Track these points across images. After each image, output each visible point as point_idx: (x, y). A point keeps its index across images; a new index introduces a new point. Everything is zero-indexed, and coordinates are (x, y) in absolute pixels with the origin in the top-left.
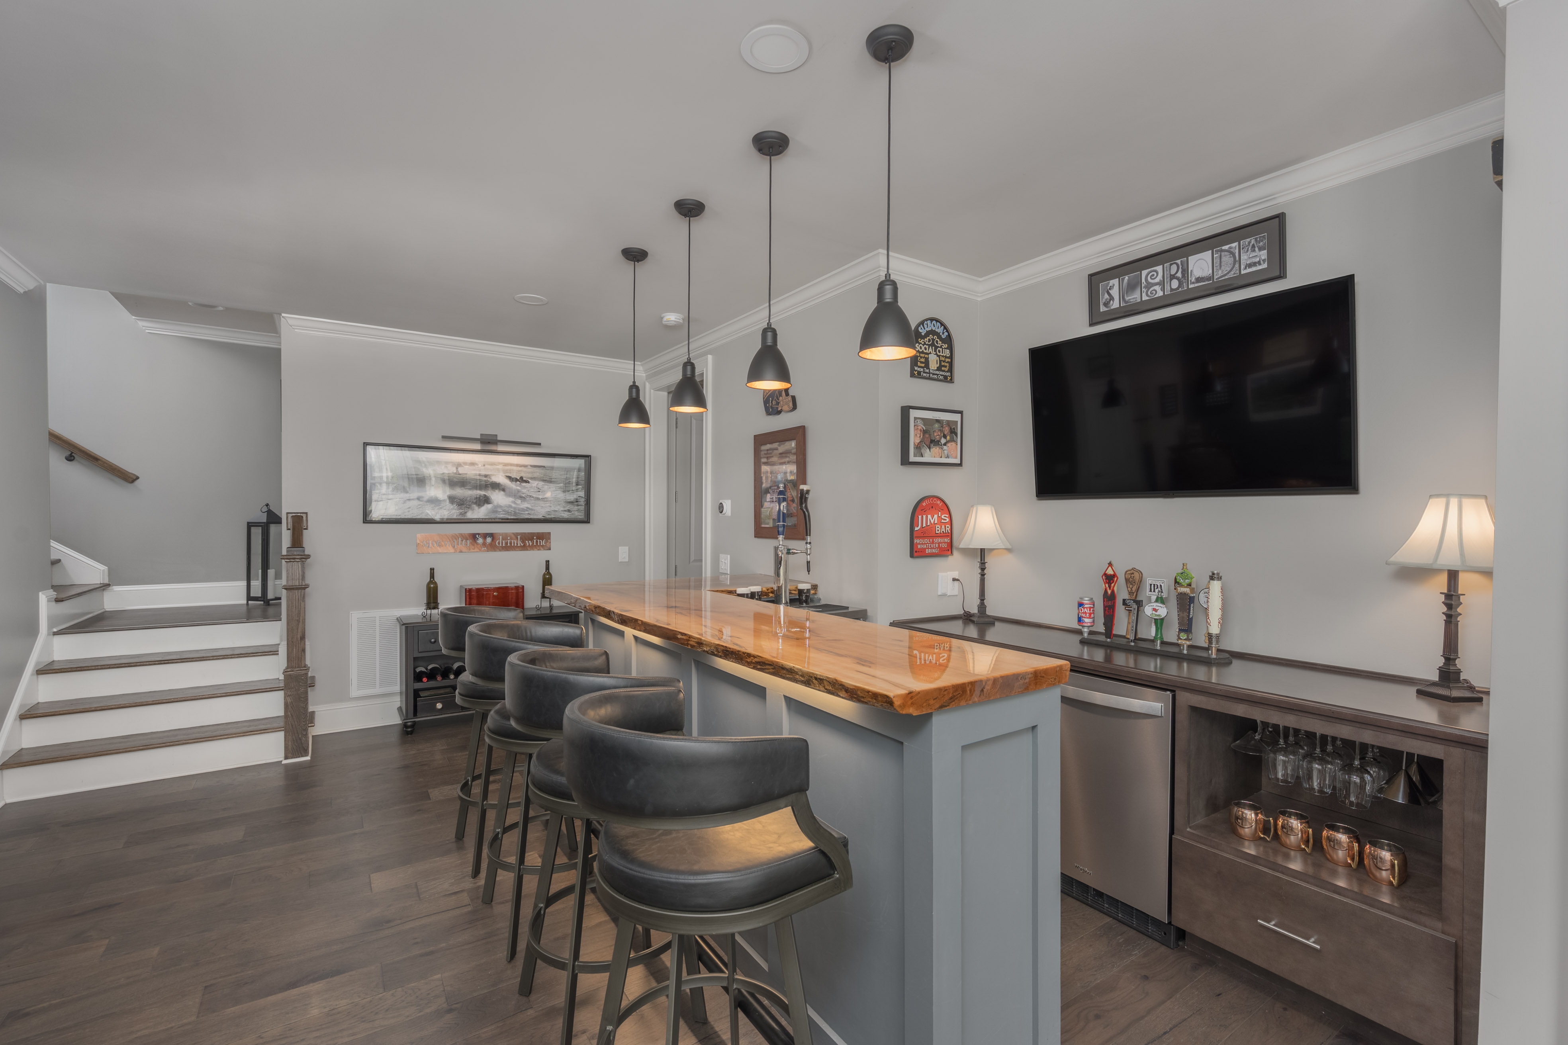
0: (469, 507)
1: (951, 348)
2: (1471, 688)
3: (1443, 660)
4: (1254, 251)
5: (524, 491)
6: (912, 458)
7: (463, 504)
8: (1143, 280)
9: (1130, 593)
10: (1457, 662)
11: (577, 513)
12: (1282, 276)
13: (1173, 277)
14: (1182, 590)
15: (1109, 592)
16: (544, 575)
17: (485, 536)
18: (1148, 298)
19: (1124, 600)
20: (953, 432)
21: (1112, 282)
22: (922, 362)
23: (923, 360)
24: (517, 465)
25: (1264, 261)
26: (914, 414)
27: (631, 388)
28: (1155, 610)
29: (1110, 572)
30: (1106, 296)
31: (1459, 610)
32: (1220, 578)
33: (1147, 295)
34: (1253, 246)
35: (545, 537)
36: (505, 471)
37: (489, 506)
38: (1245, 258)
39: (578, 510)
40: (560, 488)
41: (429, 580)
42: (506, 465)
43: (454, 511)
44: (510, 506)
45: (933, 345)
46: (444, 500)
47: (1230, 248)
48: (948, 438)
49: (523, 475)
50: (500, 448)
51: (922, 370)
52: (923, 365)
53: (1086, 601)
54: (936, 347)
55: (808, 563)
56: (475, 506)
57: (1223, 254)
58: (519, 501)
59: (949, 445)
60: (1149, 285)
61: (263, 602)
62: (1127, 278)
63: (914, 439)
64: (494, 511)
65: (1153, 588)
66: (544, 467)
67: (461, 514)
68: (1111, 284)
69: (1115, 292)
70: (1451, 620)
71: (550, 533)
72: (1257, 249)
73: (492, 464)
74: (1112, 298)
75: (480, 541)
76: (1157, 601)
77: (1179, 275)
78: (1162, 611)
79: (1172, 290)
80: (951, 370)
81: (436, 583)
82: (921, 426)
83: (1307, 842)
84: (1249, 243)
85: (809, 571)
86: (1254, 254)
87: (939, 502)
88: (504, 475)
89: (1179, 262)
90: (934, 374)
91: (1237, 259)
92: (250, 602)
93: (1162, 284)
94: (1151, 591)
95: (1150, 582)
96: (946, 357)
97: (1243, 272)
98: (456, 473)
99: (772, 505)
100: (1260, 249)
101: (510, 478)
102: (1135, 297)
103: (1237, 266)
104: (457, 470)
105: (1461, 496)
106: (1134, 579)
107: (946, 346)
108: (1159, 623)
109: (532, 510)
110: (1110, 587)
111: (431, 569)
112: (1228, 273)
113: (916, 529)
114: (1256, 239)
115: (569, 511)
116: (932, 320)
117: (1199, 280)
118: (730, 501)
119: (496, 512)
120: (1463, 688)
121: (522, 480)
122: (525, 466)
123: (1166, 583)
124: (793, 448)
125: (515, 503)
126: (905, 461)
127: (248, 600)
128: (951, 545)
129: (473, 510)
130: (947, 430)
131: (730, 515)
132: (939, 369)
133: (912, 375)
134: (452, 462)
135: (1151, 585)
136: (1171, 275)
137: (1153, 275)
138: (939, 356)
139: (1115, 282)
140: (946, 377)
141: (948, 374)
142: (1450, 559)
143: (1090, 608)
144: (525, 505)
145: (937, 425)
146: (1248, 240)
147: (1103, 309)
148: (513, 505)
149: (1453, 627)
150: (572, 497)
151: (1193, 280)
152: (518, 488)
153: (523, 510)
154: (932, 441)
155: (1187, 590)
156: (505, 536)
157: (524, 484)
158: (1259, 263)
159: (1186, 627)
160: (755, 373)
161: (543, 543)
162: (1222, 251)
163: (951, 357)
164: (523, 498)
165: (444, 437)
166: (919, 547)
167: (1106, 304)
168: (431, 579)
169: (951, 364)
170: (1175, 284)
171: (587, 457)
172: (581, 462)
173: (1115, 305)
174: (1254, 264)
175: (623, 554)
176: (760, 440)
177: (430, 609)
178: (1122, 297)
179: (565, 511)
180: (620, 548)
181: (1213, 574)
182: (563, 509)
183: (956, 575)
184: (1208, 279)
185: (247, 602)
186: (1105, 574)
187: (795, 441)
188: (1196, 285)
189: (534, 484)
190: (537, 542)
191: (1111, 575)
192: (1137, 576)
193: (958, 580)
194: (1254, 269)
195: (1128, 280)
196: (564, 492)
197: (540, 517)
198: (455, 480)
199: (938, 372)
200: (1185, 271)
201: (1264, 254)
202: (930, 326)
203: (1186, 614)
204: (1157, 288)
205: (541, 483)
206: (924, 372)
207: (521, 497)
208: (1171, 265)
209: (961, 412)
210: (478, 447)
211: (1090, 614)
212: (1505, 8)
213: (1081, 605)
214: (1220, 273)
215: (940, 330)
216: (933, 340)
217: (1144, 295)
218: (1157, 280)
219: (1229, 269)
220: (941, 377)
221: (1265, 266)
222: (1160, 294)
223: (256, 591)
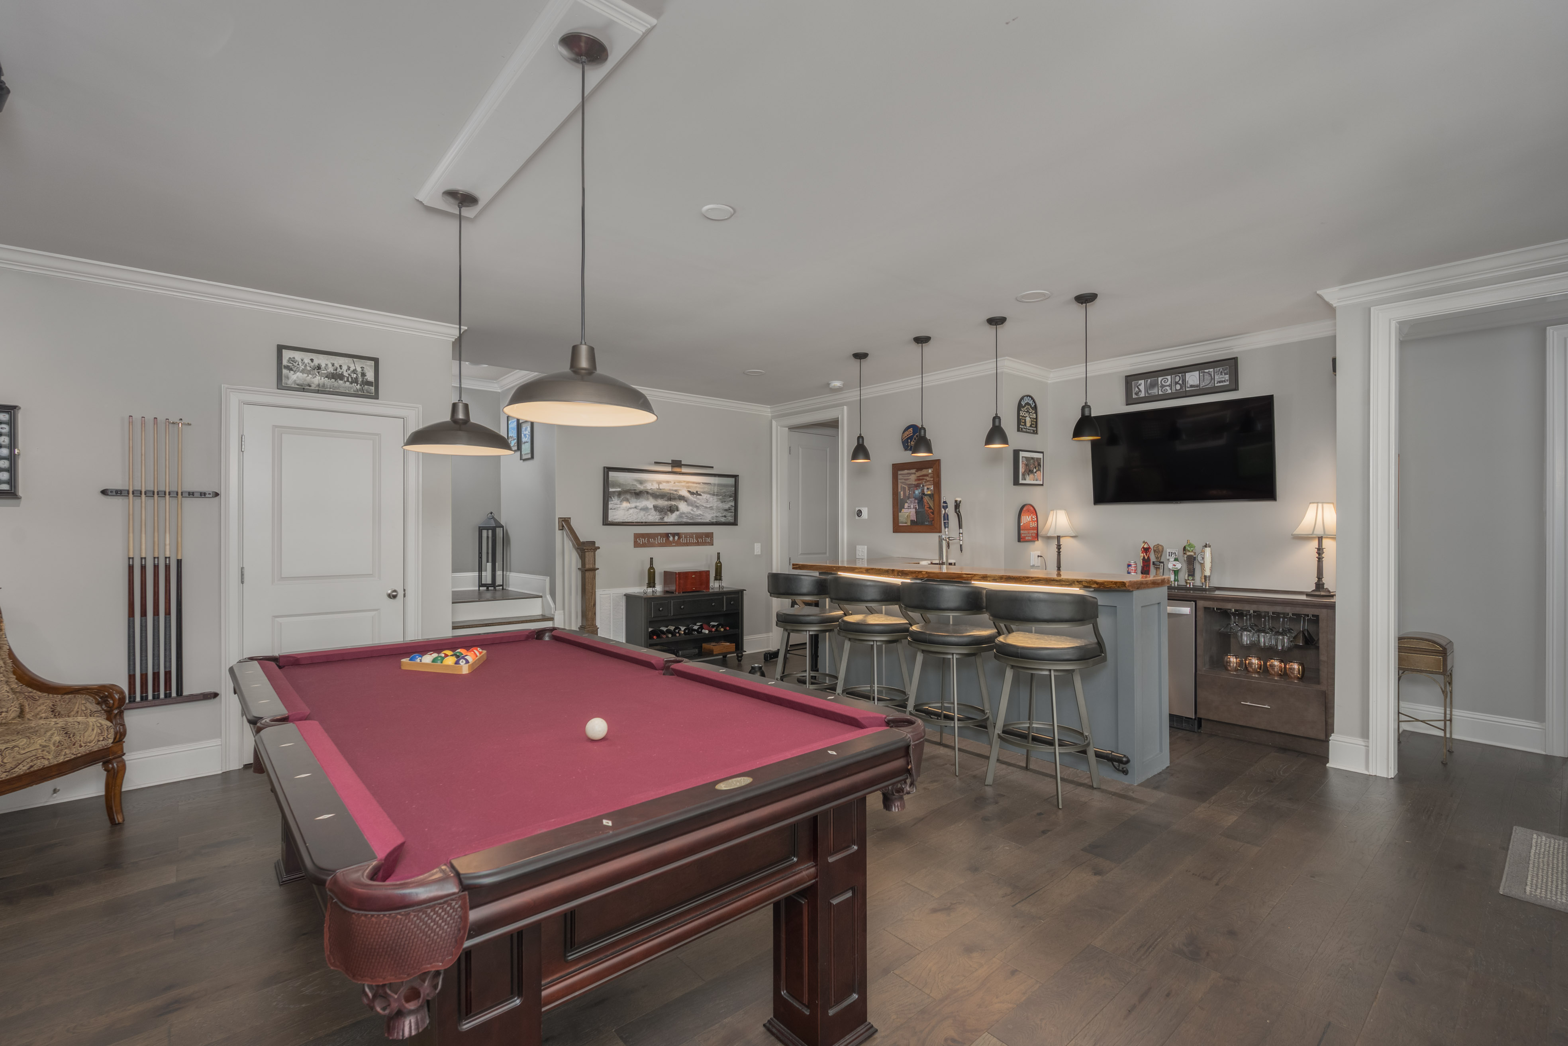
0: (666, 514)
1: (1036, 413)
2: (1329, 591)
3: (1317, 579)
4: (1222, 374)
5: (698, 501)
6: (1021, 481)
7: (662, 512)
8: (1159, 383)
9: (1157, 558)
10: (1323, 579)
11: (730, 518)
12: (1236, 389)
13: (1177, 383)
14: (1188, 554)
15: (1146, 558)
16: (717, 563)
17: (674, 535)
18: (1162, 393)
19: (1153, 562)
20: (1039, 465)
21: (1140, 382)
22: (1023, 422)
23: (1023, 421)
24: (694, 483)
25: (1227, 380)
26: (1022, 454)
27: (859, 438)
28: (1175, 565)
29: (1145, 546)
30: (1137, 389)
31: (1323, 555)
32: (1210, 546)
33: (1162, 391)
34: (1221, 372)
35: (710, 535)
36: (688, 487)
37: (677, 513)
38: (1217, 378)
39: (731, 516)
40: (720, 499)
41: (649, 566)
42: (688, 482)
43: (657, 517)
44: (690, 513)
45: (1028, 411)
46: (651, 509)
47: (1209, 371)
48: (1037, 468)
49: (698, 489)
50: (684, 470)
51: (1023, 427)
52: (1023, 424)
53: (1132, 563)
54: (1030, 413)
55: (961, 546)
56: (669, 513)
57: (1205, 374)
58: (695, 509)
59: (1037, 473)
60: (1163, 386)
61: (493, 588)
62: (1149, 380)
63: (1021, 470)
64: (680, 516)
65: (1171, 554)
66: (710, 484)
67: (661, 519)
68: (1139, 383)
69: (1142, 388)
70: (1320, 560)
71: (713, 533)
72: (1223, 374)
73: (680, 482)
74: (1140, 391)
75: (671, 539)
76: (1175, 560)
77: (1180, 382)
78: (1179, 566)
79: (1176, 390)
80: (1036, 427)
81: (654, 569)
82: (1025, 462)
83: (1260, 668)
84: (1219, 370)
85: (961, 551)
86: (1222, 376)
87: (1031, 508)
88: (686, 490)
89: (1180, 375)
90: (1028, 429)
91: (1213, 377)
92: (481, 588)
93: (1170, 386)
94: (1169, 556)
95: (1169, 551)
96: (1034, 419)
97: (1216, 385)
98: (658, 489)
99: (910, 510)
100: (1225, 374)
101: (689, 492)
102: (1154, 391)
103: (1213, 381)
104: (659, 487)
105: (1323, 503)
106: (1159, 550)
107: (1034, 412)
108: (1176, 572)
109: (703, 515)
110: (1146, 555)
111: (651, 558)
112: (1208, 384)
113: (1021, 524)
114: (1223, 369)
115: (725, 516)
116: (1027, 396)
117: (1192, 386)
118: (867, 508)
119: (682, 517)
120: (1324, 591)
121: (697, 494)
122: (699, 483)
123: (1178, 551)
124: (930, 474)
125: (692, 510)
126: (1016, 482)
127: (479, 586)
128: (1037, 534)
129: (668, 515)
130: (1036, 464)
131: (867, 518)
132: (1031, 426)
133: (1018, 430)
134: (656, 481)
135: (1169, 553)
136: (1176, 382)
137: (1165, 381)
138: (1030, 418)
139: (1142, 382)
140: (1034, 431)
141: (1035, 429)
142: (1319, 531)
143: (1135, 567)
144: (699, 512)
145: (1032, 461)
146: (1219, 368)
147: (1134, 396)
148: (692, 512)
149: (1321, 563)
150: (727, 506)
151: (1189, 386)
152: (695, 499)
153: (698, 516)
154: (1030, 471)
155: (1192, 554)
156: (686, 535)
157: (698, 497)
158: (1225, 381)
159: (1192, 573)
160: (989, 440)
161: (709, 540)
162: (1204, 372)
163: (1036, 418)
164: (697, 507)
165: (656, 463)
166: (1023, 535)
167: (1137, 394)
168: (651, 565)
169: (1036, 422)
170: (1178, 387)
171: (736, 477)
172: (731, 481)
173: (1142, 394)
174: (1222, 382)
175: (757, 548)
176: (897, 468)
177: (650, 587)
178: (1146, 391)
179: (723, 516)
180: (755, 544)
181: (1206, 544)
182: (721, 515)
183: (1039, 553)
184: (1197, 386)
185: (479, 588)
186: (1143, 548)
187: (932, 469)
188: (1190, 389)
189: (705, 496)
190: (705, 539)
191: (1147, 548)
192: (1160, 548)
193: (1041, 556)
194: (1222, 384)
195: (1150, 382)
196: (722, 502)
197: (708, 521)
198: (658, 494)
199: (1030, 428)
200: (1184, 381)
201: (1227, 377)
202: (1026, 400)
203: (1192, 566)
204: (1168, 388)
205: (709, 496)
206: (1024, 429)
207: (697, 506)
208: (1176, 376)
209: (1043, 453)
210: (669, 469)
211: (1135, 570)
212: (1335, 307)
213: (1129, 565)
214: (1204, 384)
215: (1031, 402)
216: (1028, 408)
217: (1160, 391)
218: (1168, 384)
219: (1208, 382)
220: (1032, 431)
221: (1228, 383)
222: (1170, 391)
223: (487, 577)
